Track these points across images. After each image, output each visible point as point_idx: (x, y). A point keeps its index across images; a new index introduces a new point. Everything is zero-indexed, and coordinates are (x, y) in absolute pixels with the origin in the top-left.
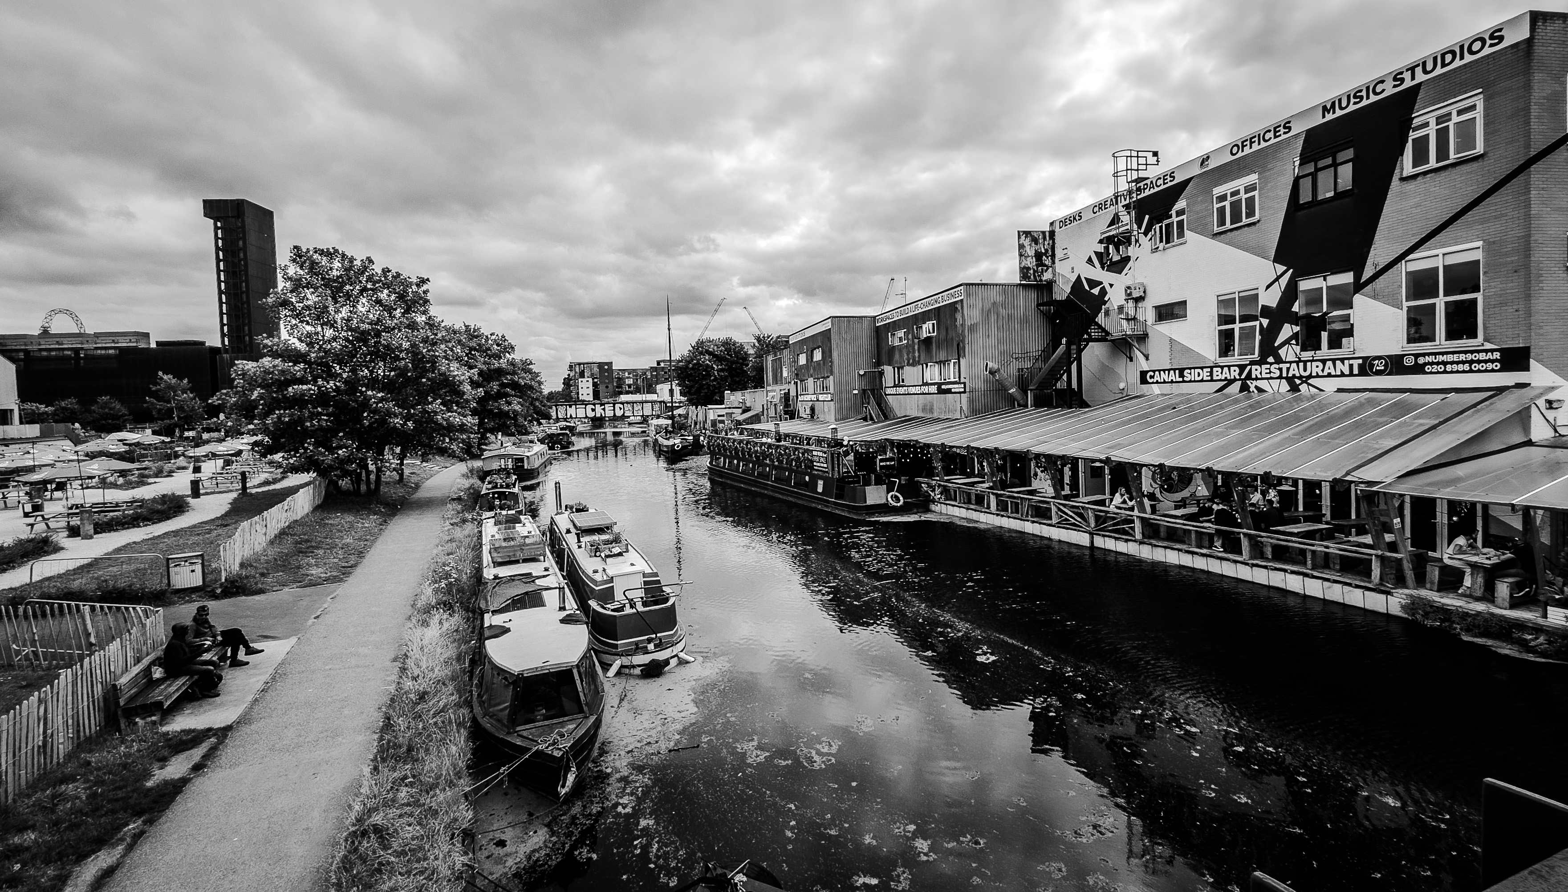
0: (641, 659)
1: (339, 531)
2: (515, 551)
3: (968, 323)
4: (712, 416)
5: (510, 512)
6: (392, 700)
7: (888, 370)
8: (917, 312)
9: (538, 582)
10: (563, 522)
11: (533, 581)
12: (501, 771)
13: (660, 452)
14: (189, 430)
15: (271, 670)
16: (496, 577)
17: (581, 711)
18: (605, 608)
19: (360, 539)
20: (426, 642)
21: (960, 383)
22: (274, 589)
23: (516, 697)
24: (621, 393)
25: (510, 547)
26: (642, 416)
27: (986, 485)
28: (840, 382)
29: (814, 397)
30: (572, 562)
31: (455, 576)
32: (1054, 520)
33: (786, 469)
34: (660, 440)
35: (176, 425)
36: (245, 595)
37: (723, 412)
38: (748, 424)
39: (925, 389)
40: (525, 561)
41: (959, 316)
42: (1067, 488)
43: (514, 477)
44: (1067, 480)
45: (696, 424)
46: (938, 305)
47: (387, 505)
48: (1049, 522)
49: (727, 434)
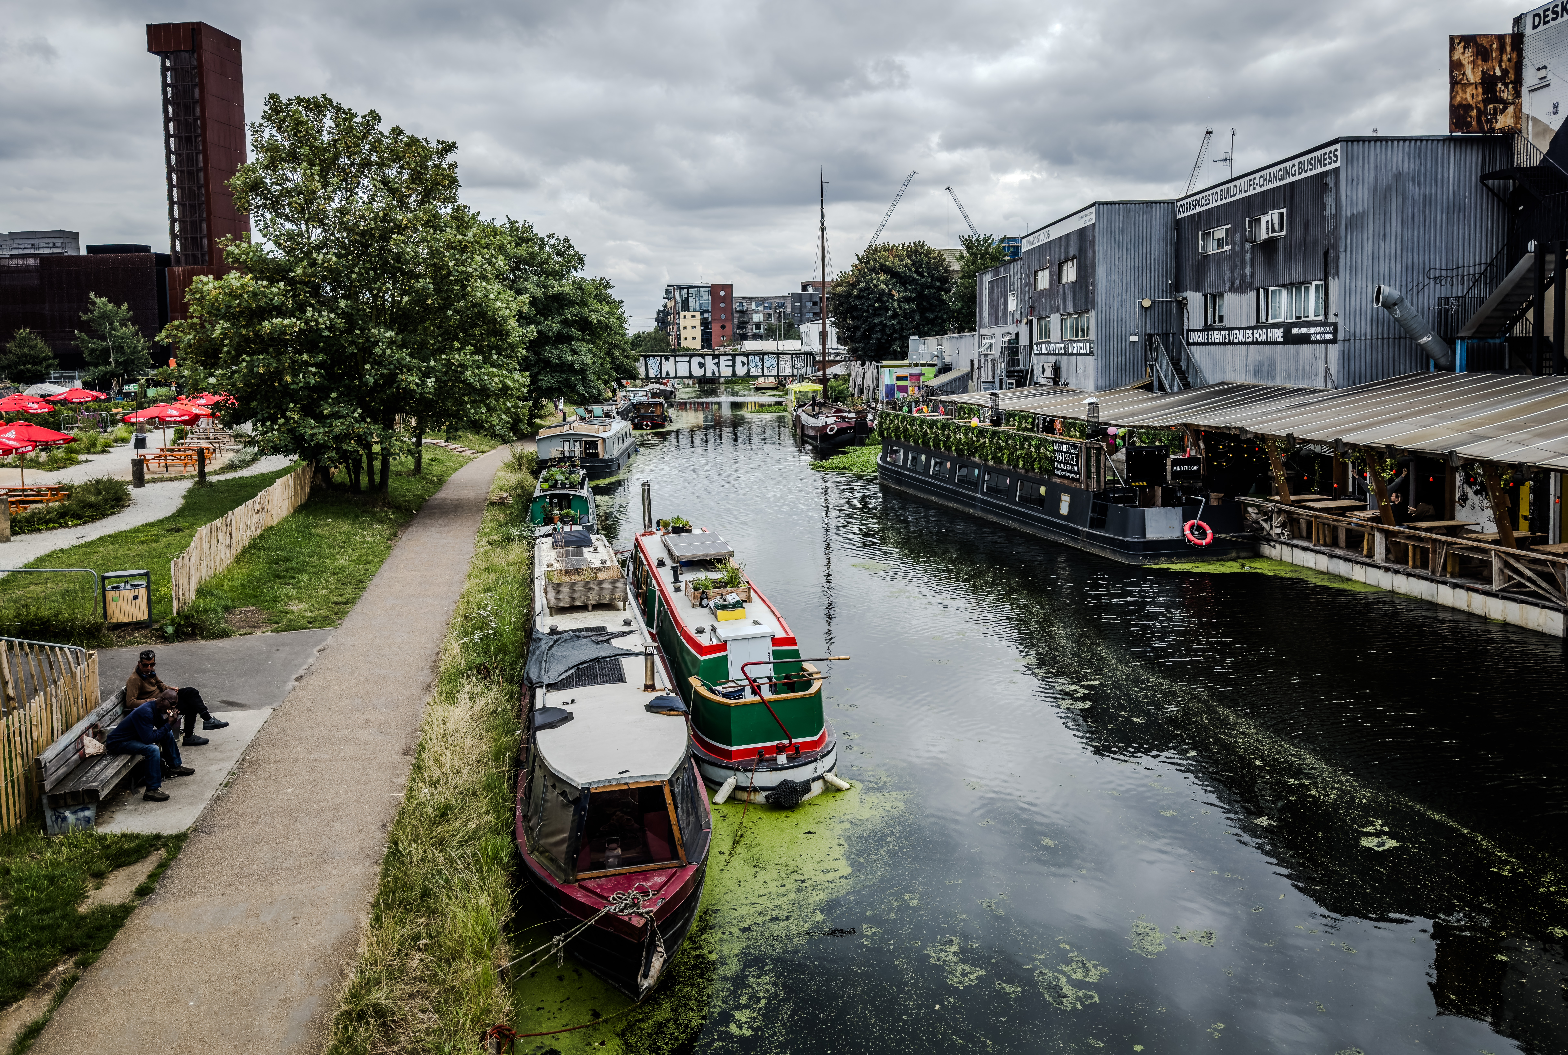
0: (766, 778)
1: (330, 546)
2: (582, 591)
3: (1347, 212)
4: (887, 378)
5: (575, 528)
6: (402, 814)
7: (1195, 299)
8: (1252, 192)
9: (615, 642)
10: (654, 548)
11: (608, 641)
12: (555, 941)
13: (802, 437)
14: (130, 382)
15: (237, 755)
16: (553, 631)
17: (675, 856)
18: (713, 692)
19: (358, 561)
20: (450, 727)
21: (1325, 324)
22: (243, 631)
23: (578, 825)
24: (744, 337)
25: (575, 584)
26: (778, 376)
27: (1368, 514)
28: (1108, 321)
29: (1059, 348)
30: (666, 613)
31: (493, 625)
32: (1496, 586)
33: (1007, 473)
34: (804, 416)
35: (113, 375)
36: (203, 638)
37: (905, 372)
38: (946, 393)
39: (1261, 335)
40: (597, 607)
41: (1329, 200)
42: (1524, 525)
43: (582, 472)
44: (1524, 510)
45: (861, 391)
46: (1292, 179)
47: (397, 508)
48: (1486, 587)
49: (910, 411)
